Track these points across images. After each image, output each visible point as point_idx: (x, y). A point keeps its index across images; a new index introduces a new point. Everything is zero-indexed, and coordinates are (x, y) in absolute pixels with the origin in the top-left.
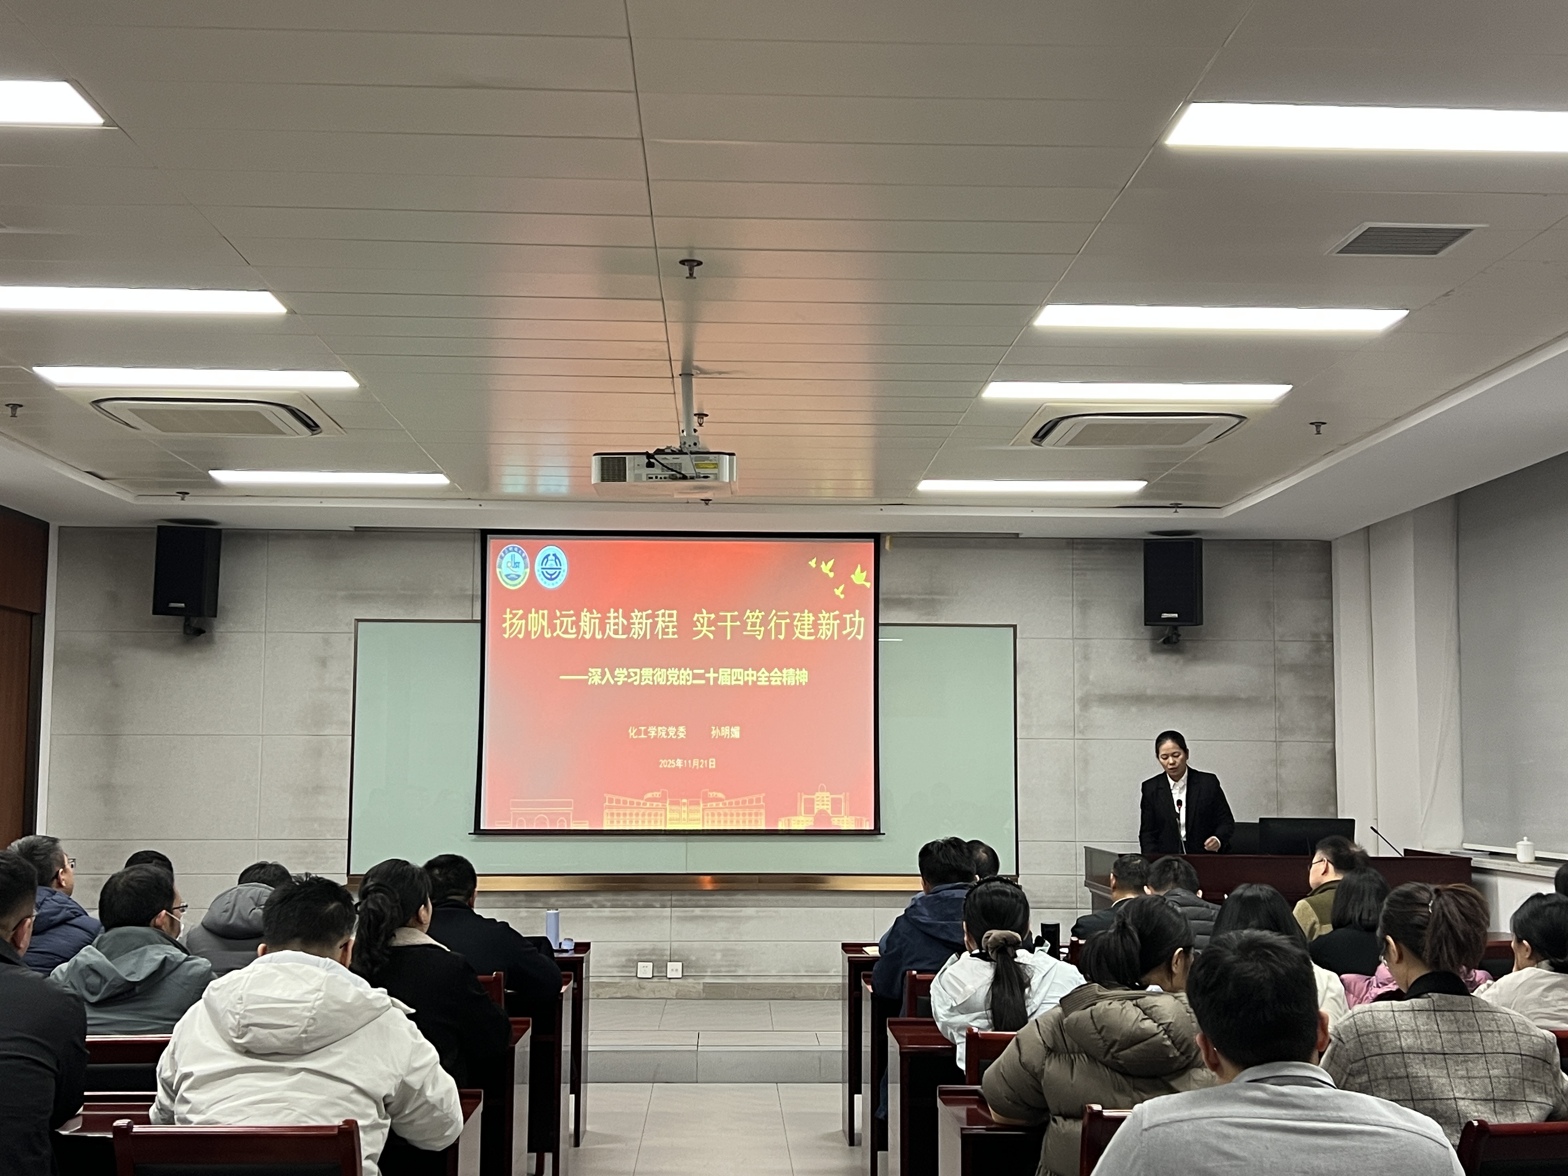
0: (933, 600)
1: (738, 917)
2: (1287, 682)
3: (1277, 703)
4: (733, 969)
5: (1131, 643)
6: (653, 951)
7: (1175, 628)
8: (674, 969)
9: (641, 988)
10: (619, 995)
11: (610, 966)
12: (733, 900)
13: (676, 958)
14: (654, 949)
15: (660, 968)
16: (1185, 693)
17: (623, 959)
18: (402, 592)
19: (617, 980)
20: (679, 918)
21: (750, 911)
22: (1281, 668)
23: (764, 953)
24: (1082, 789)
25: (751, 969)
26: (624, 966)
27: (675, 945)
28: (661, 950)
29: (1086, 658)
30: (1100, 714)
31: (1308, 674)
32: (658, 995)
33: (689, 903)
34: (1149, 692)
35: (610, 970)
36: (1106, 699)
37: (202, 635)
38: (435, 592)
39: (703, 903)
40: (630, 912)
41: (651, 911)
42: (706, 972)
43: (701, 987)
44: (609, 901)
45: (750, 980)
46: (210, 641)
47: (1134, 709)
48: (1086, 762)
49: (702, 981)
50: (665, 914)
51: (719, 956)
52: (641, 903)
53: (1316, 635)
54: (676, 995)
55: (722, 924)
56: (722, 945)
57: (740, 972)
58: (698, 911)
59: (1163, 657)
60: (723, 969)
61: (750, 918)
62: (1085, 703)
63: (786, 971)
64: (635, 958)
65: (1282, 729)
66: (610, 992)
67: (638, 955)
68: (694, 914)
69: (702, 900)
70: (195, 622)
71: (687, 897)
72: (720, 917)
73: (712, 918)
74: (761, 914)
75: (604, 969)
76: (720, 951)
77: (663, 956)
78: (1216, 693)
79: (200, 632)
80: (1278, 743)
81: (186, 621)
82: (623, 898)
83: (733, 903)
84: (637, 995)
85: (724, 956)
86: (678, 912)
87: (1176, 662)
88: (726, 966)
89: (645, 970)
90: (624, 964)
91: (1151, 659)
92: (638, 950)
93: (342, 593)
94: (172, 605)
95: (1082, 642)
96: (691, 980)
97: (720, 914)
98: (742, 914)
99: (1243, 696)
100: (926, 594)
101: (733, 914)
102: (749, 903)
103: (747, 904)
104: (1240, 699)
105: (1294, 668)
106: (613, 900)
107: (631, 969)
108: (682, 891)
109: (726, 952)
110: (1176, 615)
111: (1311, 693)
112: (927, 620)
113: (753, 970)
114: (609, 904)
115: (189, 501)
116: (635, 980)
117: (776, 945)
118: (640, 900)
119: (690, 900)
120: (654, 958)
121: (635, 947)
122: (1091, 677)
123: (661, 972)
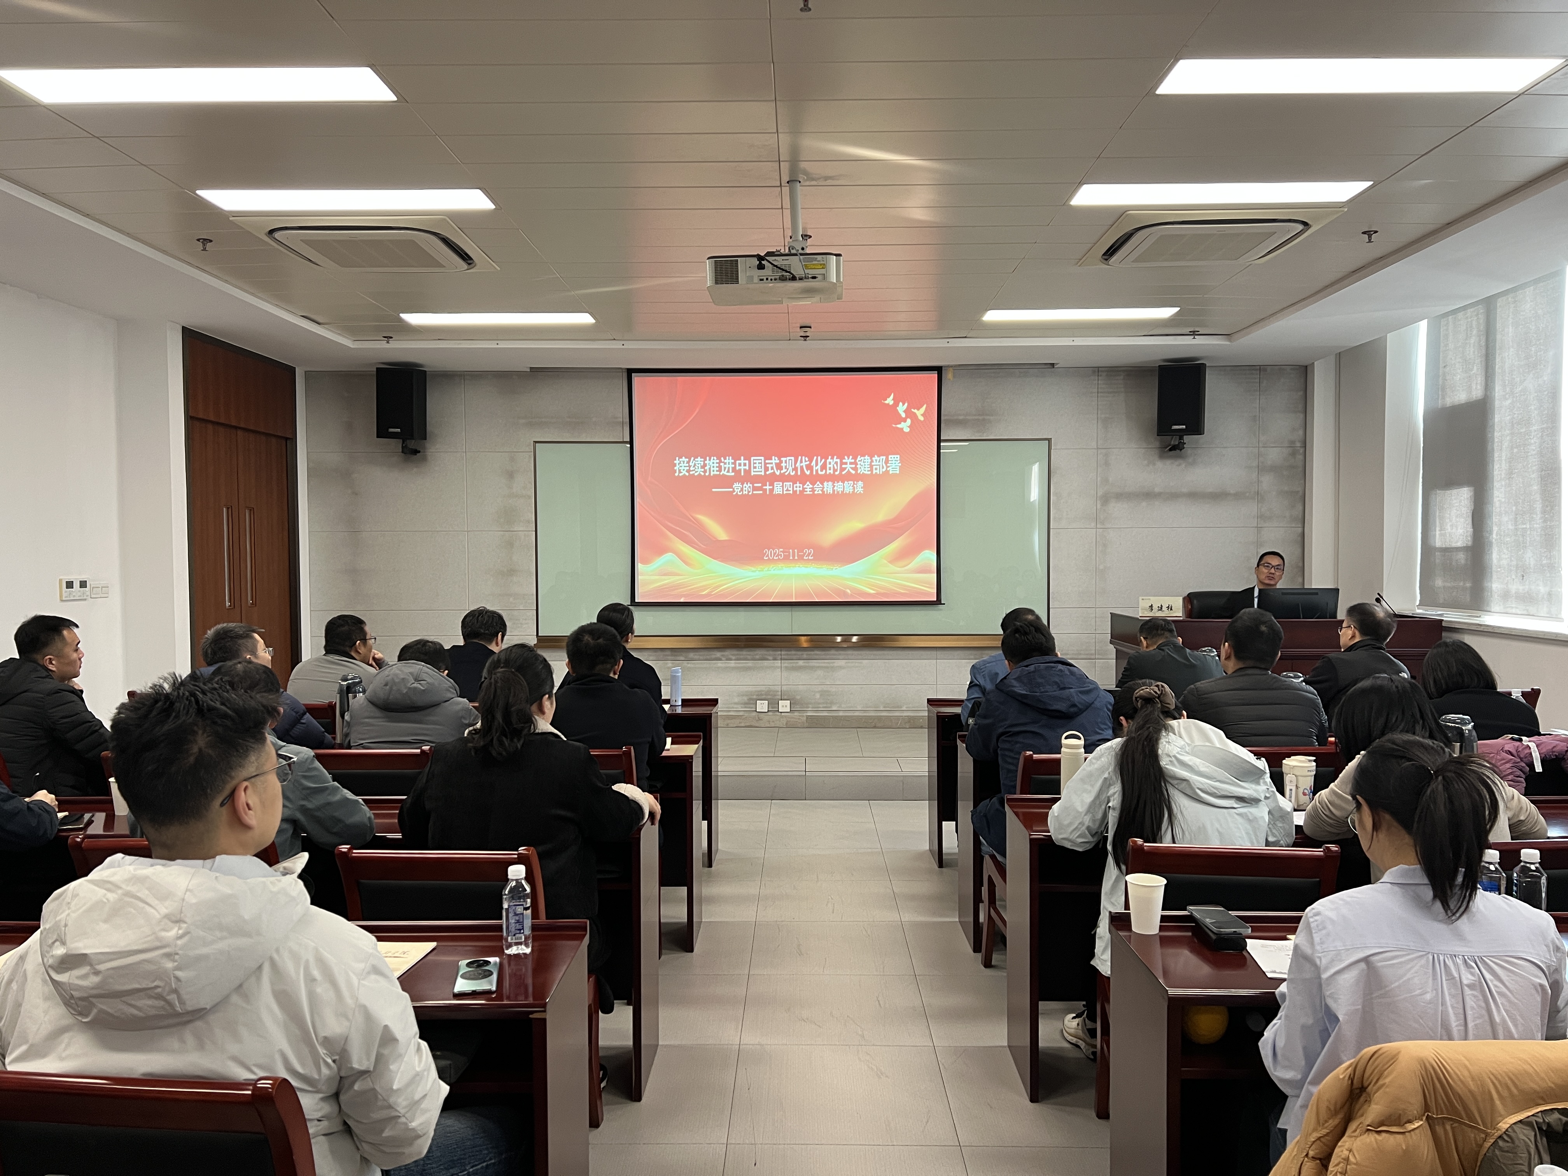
0: (984, 420)
1: (832, 667)
2: (1267, 481)
3: (1259, 497)
4: (829, 705)
5: (1143, 450)
6: (768, 692)
7: (1181, 438)
8: (784, 706)
9: (759, 719)
10: (743, 725)
11: (735, 703)
12: (829, 655)
13: (785, 697)
14: (768, 691)
15: (774, 705)
16: (1185, 490)
17: (745, 698)
18: (569, 420)
19: (741, 713)
20: (786, 667)
21: (842, 663)
22: (1261, 469)
23: (852, 694)
24: (1101, 567)
25: (843, 706)
26: (745, 704)
27: (784, 688)
28: (774, 691)
29: (1107, 464)
30: (1117, 509)
31: (1285, 473)
32: (772, 725)
33: (795, 657)
34: (1157, 490)
35: (736, 706)
36: (1120, 496)
37: (418, 454)
38: (594, 419)
39: (805, 656)
40: (750, 663)
41: (766, 663)
42: (808, 707)
43: (805, 719)
44: (733, 655)
45: (841, 714)
46: (424, 459)
47: (1144, 504)
48: (1105, 546)
49: (805, 714)
50: (776, 665)
51: (818, 696)
52: (757, 657)
53: (1293, 442)
54: (786, 724)
55: (820, 672)
56: (820, 688)
57: (834, 708)
58: (801, 663)
59: (1168, 462)
60: (821, 706)
61: (841, 667)
62: (1105, 499)
63: (870, 707)
64: (755, 697)
65: (1261, 517)
66: (736, 722)
67: (757, 695)
68: (798, 665)
69: (805, 654)
70: (412, 444)
71: (793, 652)
72: (818, 667)
73: (812, 668)
74: (849, 664)
75: (731, 706)
76: (819, 692)
77: (775, 695)
78: (1210, 490)
79: (415, 452)
80: (1259, 528)
81: (403, 443)
82: (744, 653)
83: (828, 657)
84: (757, 725)
85: (821, 695)
86: (786, 663)
87: (1179, 465)
88: (823, 703)
89: (762, 706)
90: (747, 701)
91: (1160, 464)
92: (756, 691)
93: (522, 421)
94: (391, 430)
95: (1104, 451)
96: (796, 714)
97: (818, 665)
98: (836, 665)
99: (1232, 492)
100: (979, 415)
101: (828, 665)
102: (840, 657)
103: (838, 657)
104: (1229, 494)
105: (1273, 469)
106: (737, 655)
107: (751, 706)
108: (789, 648)
109: (823, 693)
110: (1184, 427)
111: (1286, 488)
112: (980, 436)
113: (844, 707)
114: (734, 658)
115: (393, 344)
116: (754, 714)
117: (862, 688)
118: (757, 654)
119: (795, 655)
120: (769, 697)
121: (754, 690)
122: (1111, 479)
123: (775, 708)
